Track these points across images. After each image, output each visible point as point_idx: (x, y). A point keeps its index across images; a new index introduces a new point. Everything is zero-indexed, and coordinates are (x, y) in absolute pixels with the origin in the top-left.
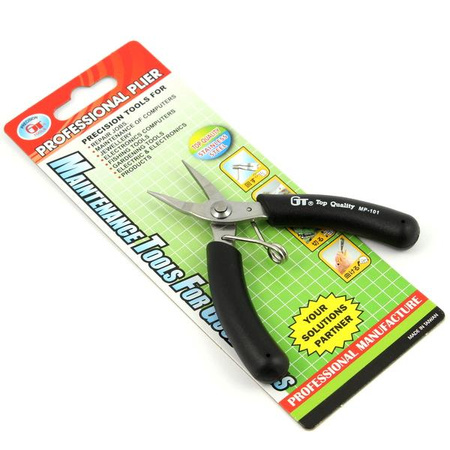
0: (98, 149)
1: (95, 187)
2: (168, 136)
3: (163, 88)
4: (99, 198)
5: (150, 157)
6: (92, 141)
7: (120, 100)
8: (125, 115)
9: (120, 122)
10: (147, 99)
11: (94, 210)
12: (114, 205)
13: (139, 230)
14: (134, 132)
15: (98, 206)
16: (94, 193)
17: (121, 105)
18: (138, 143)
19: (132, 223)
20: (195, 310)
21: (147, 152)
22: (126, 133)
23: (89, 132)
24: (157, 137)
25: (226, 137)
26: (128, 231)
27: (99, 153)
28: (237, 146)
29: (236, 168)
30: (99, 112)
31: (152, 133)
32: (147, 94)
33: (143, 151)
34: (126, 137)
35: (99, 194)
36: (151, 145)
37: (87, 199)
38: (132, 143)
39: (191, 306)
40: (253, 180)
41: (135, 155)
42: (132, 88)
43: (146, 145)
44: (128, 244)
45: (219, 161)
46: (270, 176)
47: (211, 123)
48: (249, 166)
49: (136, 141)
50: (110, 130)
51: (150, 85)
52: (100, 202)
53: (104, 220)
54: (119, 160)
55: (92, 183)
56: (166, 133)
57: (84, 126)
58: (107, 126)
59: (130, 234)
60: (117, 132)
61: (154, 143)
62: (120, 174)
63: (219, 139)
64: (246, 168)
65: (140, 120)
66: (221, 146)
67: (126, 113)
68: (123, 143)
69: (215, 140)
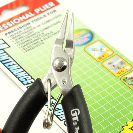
0: (14, 38)
1: (9, 56)
2: (55, 34)
3: (55, 11)
4: (11, 62)
5: (43, 43)
6: (11, 34)
7: (29, 16)
8: (31, 23)
9: (28, 26)
10: (45, 16)
11: (7, 67)
12: (19, 65)
13: (32, 78)
14: (35, 31)
15: (10, 65)
16: (8, 59)
17: (29, 18)
18: (37, 36)
19: (29, 75)
20: (61, 120)
21: (42, 41)
22: (31, 31)
23: (10, 30)
24: (49, 34)
25: (89, 35)
26: (25, 79)
27: (14, 40)
28: (95, 39)
29: (94, 50)
30: (17, 21)
31: (46, 32)
32: (45, 13)
33: (39, 40)
34: (31, 33)
35: (11, 60)
36: (45, 37)
37: (4, 62)
38: (34, 36)
39: (59, 119)
40: (103, 56)
41: (35, 42)
42: (37, 11)
43: (42, 37)
44: (24, 85)
45: (84, 47)
46: (114, 55)
47: (81, 28)
48: (101, 49)
50: (22, 30)
51: (48, 9)
52: (11, 64)
53: (12, 73)
54: (25, 44)
55: (8, 54)
56: (54, 32)
57: (7, 27)
58: (20, 28)
59: (27, 80)
60: (26, 31)
61: (47, 37)
62: (24, 51)
63: (85, 36)
64: (100, 50)
65: (39, 25)
66: (86, 39)
67: (32, 22)
68: (29, 36)
69: (82, 36)
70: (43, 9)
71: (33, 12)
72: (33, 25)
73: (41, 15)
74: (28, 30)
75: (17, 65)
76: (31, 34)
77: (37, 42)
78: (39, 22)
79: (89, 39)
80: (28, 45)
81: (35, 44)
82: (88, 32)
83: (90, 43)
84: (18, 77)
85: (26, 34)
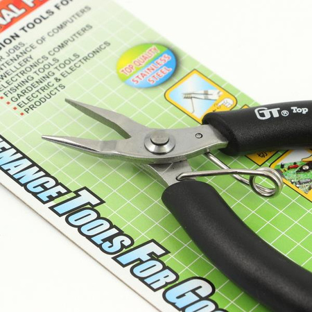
2: (86, 59)
5: (62, 87)
7: (12, 15)
8: (21, 33)
9: (15, 43)
10: (50, 13)
12: (18, 151)
13: (58, 184)
14: (36, 54)
17: (13, 20)
18: (44, 69)
20: (155, 290)
22: (26, 56)
24: (70, 60)
25: (168, 58)
26: (42, 185)
28: (185, 69)
29: (188, 96)
31: (63, 55)
33: (52, 79)
34: (26, 61)
36: (62, 71)
38: (36, 69)
39: (149, 286)
43: (55, 71)
44: (44, 203)
45: (163, 89)
47: (145, 40)
48: (206, 94)
49: (41, 66)
50: (2, 53)
53: (6, 172)
54: (19, 92)
59: (46, 189)
60: (13, 56)
61: (67, 68)
62: (22, 110)
63: (159, 61)
64: (203, 97)
65: (43, 39)
66: (163, 69)
67: (22, 31)
68: (23, 69)
69: (153, 61)
82: (165, 49)
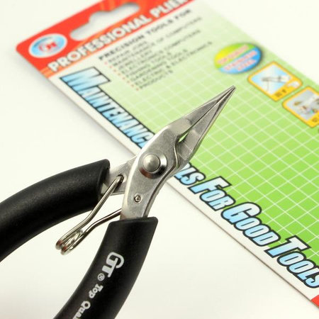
70: (165, 8)
71: (148, 15)
72: (149, 39)
73: (164, 20)
74: (141, 48)
75: (126, 114)
76: (148, 56)
77: (160, 71)
78: (161, 33)
79: (255, 61)
80: (145, 76)
81: (156, 73)
83: (258, 68)
84: (129, 135)
85: (139, 56)
